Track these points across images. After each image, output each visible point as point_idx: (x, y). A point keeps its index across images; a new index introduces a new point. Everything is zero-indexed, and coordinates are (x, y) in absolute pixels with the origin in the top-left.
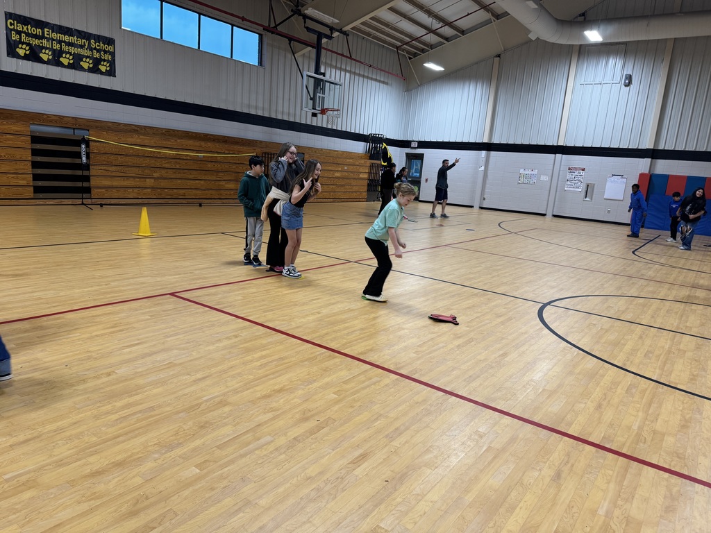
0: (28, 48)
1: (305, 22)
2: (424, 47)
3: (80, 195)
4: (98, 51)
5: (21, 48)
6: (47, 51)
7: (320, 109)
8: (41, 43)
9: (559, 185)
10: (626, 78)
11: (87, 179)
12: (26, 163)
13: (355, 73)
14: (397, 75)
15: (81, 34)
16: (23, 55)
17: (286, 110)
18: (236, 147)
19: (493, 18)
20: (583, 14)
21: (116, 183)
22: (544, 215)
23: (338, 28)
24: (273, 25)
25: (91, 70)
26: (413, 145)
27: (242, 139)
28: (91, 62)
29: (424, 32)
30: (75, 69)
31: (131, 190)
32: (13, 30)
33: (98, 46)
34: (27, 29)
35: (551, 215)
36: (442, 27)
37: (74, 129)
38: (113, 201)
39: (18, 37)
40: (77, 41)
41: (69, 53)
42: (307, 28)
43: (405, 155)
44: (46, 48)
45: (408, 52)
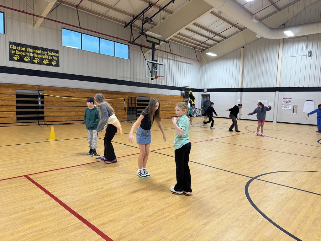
0: (19, 56)
1: (146, 38)
2: (208, 46)
3: (37, 121)
4: (52, 56)
5: (16, 56)
6: (28, 57)
7: (155, 76)
8: (25, 54)
9: (279, 107)
10: (309, 53)
11: (43, 113)
12: (13, 107)
13: (174, 60)
14: (195, 60)
15: (43, 49)
16: (16, 59)
17: (141, 78)
18: (116, 96)
19: (239, 30)
20: (284, 25)
21: (56, 114)
22: (272, 122)
23: (163, 40)
24: (132, 40)
25: (47, 65)
26: (205, 91)
27: (120, 92)
28: (48, 61)
29: (207, 39)
30: (40, 64)
31: (64, 117)
32: (12, 49)
33: (51, 54)
34: (19, 48)
35: (276, 122)
36: (215, 36)
37: (39, 91)
38: (55, 123)
39: (14, 52)
40: (41, 52)
41: (37, 57)
42: (147, 40)
43: (201, 96)
44: (27, 56)
45: (200, 49)
